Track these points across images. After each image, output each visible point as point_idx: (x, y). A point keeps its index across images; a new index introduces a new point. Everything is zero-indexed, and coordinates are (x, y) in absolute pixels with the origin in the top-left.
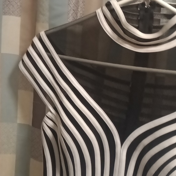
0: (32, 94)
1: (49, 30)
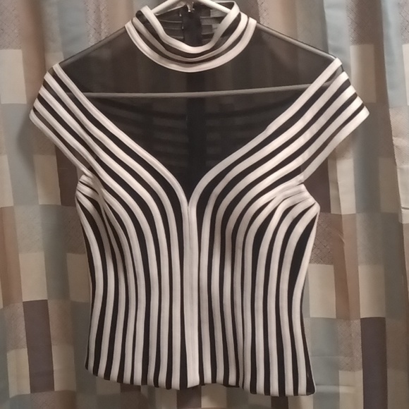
0: (54, 158)
1: (65, 60)
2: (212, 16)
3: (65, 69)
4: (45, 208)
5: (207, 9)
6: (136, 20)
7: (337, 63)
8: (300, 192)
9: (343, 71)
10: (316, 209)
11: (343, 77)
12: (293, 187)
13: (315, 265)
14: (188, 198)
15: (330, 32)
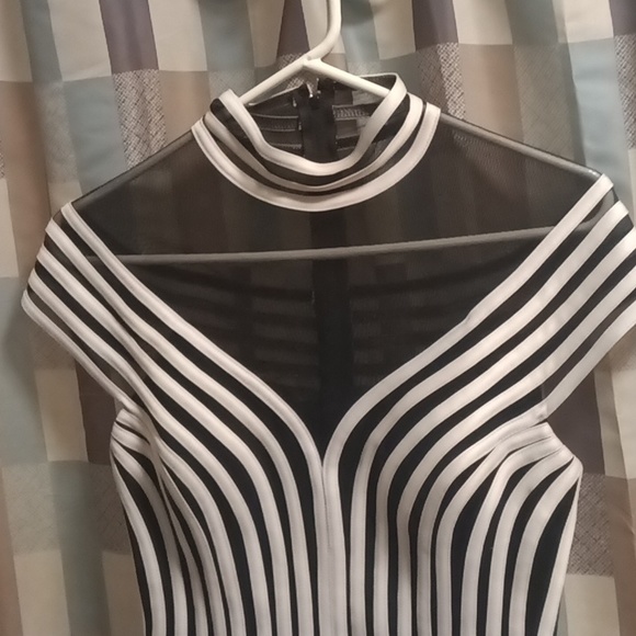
0: (73, 375)
1: (84, 196)
2: (355, 103)
3: (84, 213)
4: (61, 468)
5: (346, 90)
6: (211, 118)
7: (603, 185)
8: (542, 439)
9: (616, 200)
10: (575, 471)
11: (618, 212)
12: (527, 428)
13: (578, 578)
14: (322, 450)
15: (588, 125)
